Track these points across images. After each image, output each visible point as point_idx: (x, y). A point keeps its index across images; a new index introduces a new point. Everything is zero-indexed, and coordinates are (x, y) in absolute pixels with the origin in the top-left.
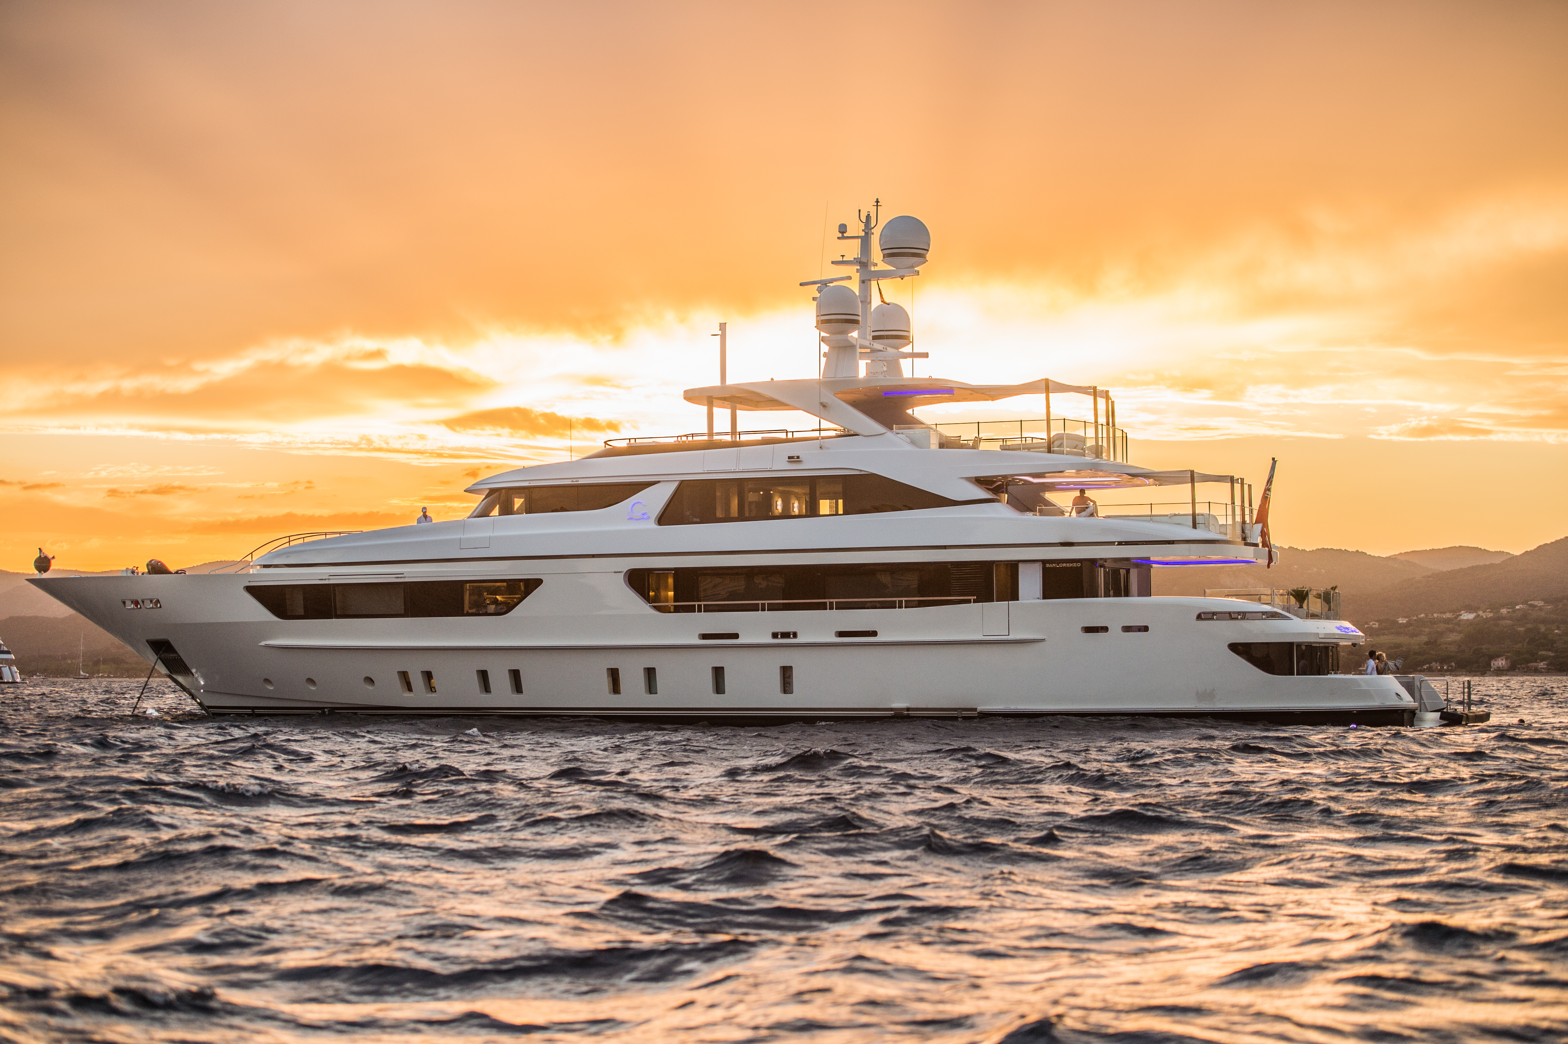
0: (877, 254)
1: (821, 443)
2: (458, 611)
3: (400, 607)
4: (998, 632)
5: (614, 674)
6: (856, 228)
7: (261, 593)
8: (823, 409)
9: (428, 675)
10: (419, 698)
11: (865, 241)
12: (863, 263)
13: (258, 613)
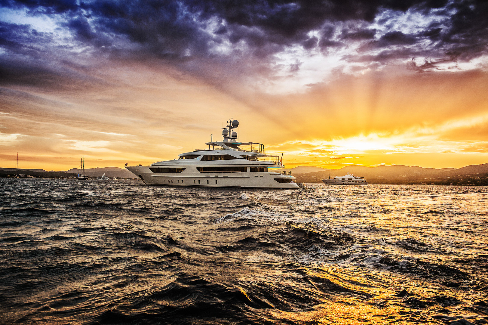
0: (232, 125)
1: (222, 150)
2: (175, 172)
3: (168, 171)
4: (244, 176)
5: (195, 181)
6: (229, 122)
7: (151, 169)
8: (222, 146)
9: (172, 180)
10: (170, 183)
11: (230, 123)
12: (230, 126)
13: (151, 172)
